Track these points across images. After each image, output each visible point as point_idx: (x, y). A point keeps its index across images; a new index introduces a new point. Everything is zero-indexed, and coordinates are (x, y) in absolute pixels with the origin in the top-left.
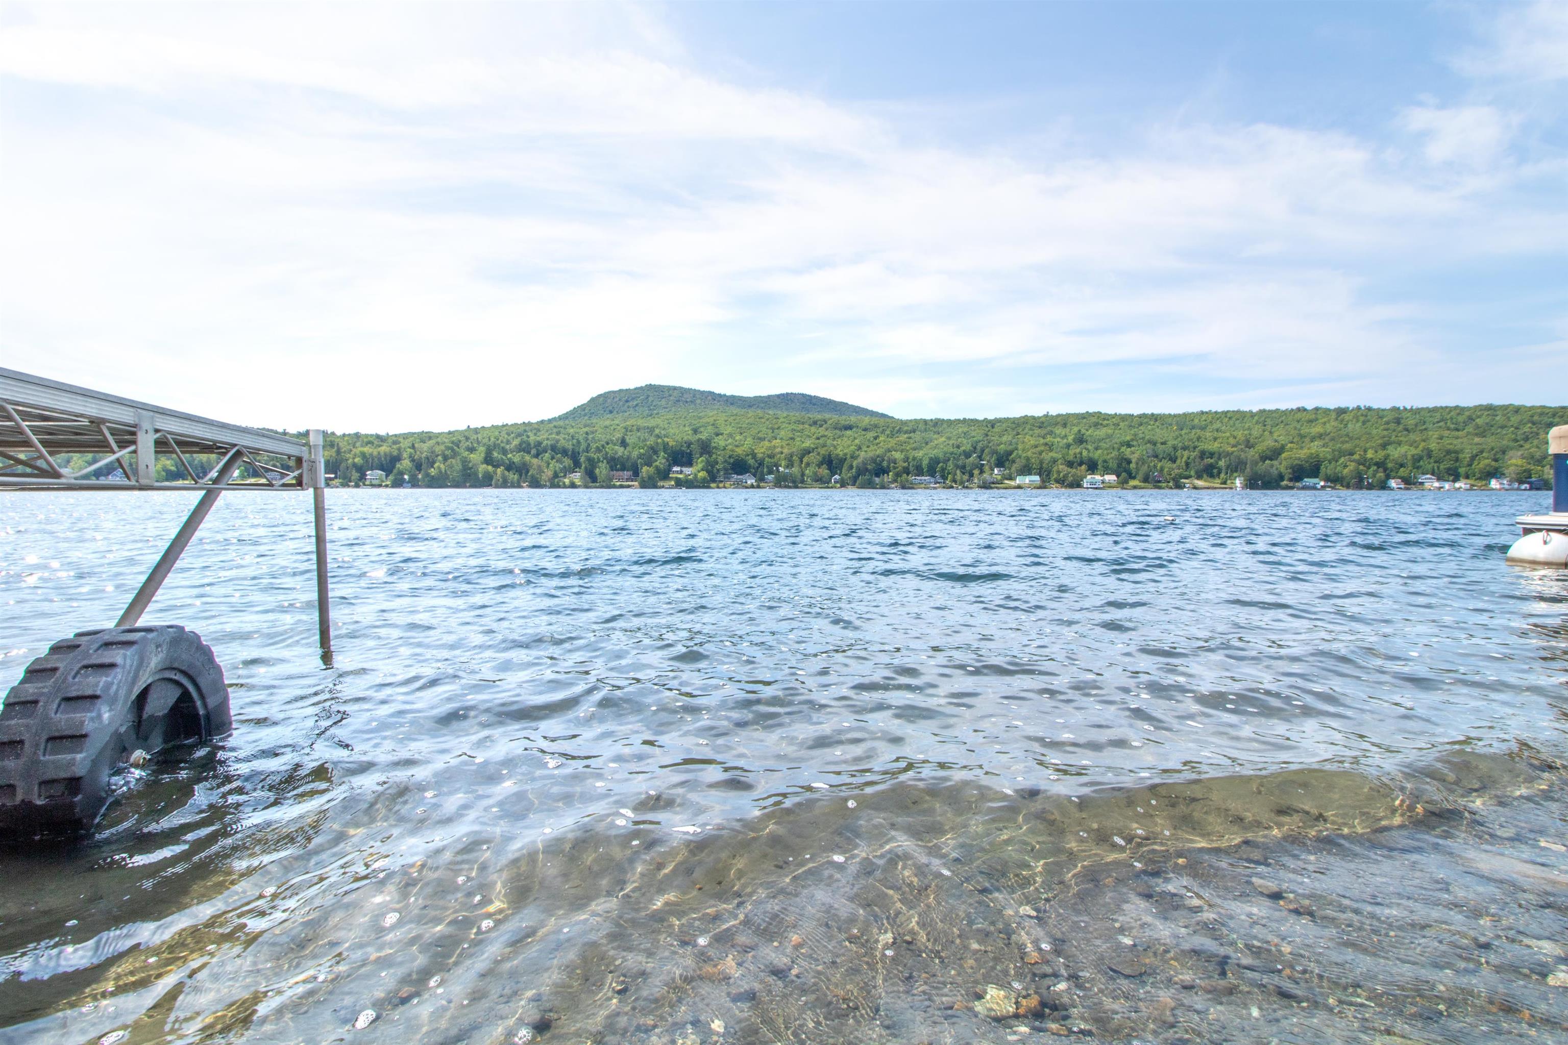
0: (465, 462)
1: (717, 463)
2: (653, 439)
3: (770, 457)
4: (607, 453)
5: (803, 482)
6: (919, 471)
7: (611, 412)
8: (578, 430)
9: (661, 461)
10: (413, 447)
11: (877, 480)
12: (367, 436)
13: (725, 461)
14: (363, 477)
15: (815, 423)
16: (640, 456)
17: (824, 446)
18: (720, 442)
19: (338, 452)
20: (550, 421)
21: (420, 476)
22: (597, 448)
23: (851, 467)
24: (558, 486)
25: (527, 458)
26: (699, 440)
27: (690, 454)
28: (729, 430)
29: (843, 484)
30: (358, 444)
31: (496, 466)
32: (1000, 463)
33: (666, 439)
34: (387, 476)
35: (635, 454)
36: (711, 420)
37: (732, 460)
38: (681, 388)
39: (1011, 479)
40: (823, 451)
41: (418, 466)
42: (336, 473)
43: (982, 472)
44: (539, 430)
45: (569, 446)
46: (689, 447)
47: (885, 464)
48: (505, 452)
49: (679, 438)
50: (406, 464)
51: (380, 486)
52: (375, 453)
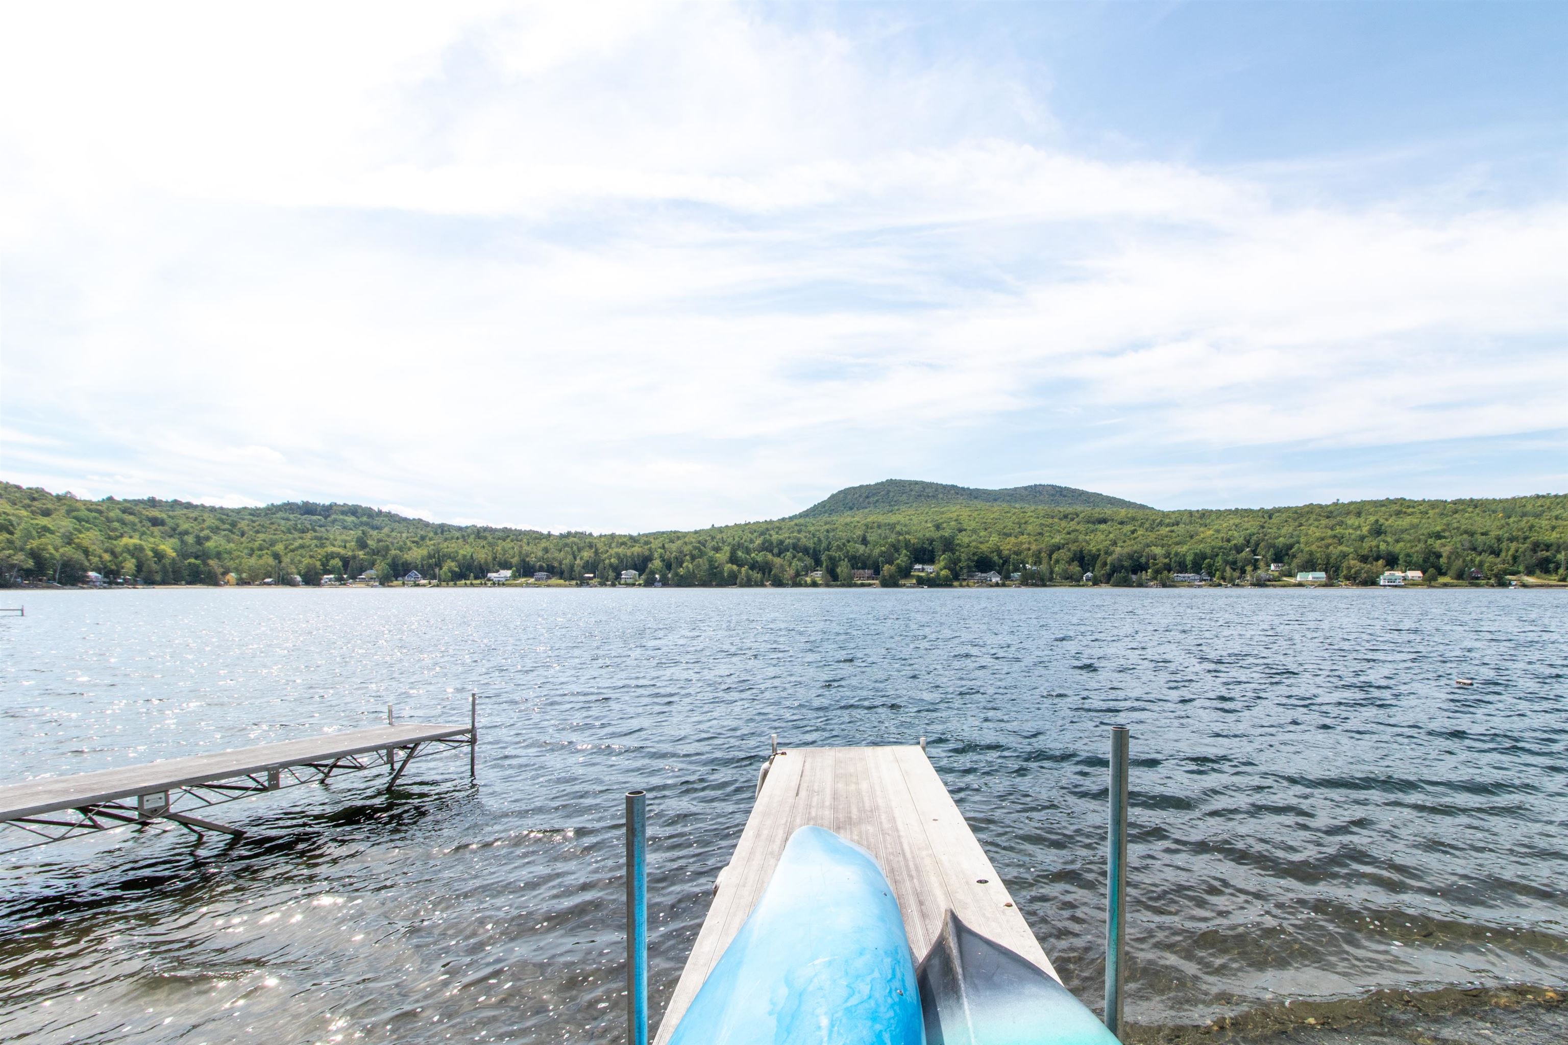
0: (711, 561)
1: (960, 561)
2: (894, 536)
3: (1016, 553)
4: (848, 552)
5: (1051, 579)
6: (1182, 568)
7: (851, 509)
8: (819, 526)
9: (902, 559)
10: (663, 547)
11: (1134, 577)
12: (620, 536)
13: (969, 559)
14: (618, 576)
15: (1066, 517)
16: (882, 554)
17: (1075, 541)
18: (963, 539)
19: (596, 553)
20: (791, 518)
21: (670, 576)
22: (838, 546)
23: (1105, 564)
24: (799, 585)
25: (770, 556)
26: (941, 537)
27: (932, 551)
28: (973, 525)
29: (1096, 582)
30: (613, 545)
31: (740, 566)
32: (1278, 559)
33: (907, 537)
34: (640, 575)
35: (876, 552)
36: (954, 515)
37: (976, 558)
38: (922, 482)
39: (1290, 575)
40: (1074, 547)
41: (669, 566)
42: (594, 573)
43: (1256, 568)
44: (780, 528)
45: (810, 544)
46: (931, 544)
47: (1143, 560)
48: (748, 551)
49: (920, 535)
50: (657, 563)
51: (633, 585)
52: (629, 554)
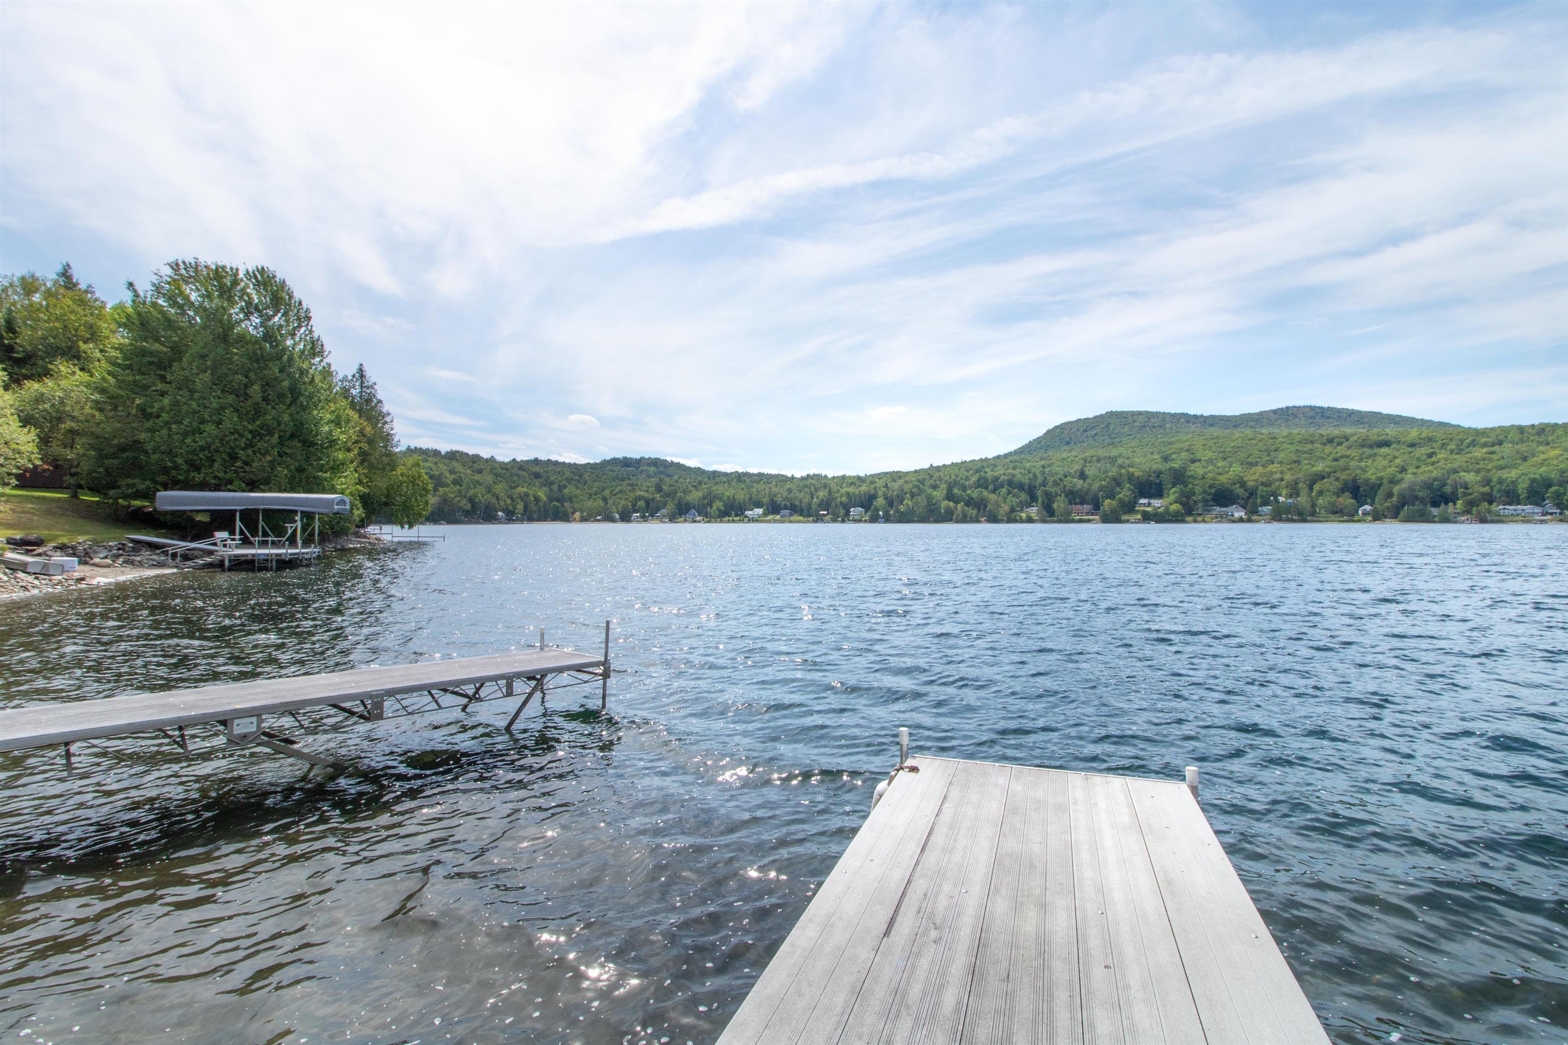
0: (929, 498)
1: (1194, 494)
2: (1115, 469)
3: (1264, 484)
4: (1065, 486)
5: (1313, 514)
6: (1512, 497)
7: (1068, 443)
8: (1035, 464)
9: (1125, 493)
10: (886, 486)
11: (1435, 511)
12: (850, 477)
13: (1205, 492)
14: (847, 513)
15: (1330, 441)
16: (1102, 489)
17: (1345, 469)
18: (1197, 469)
19: (830, 492)
20: (1006, 456)
21: (892, 512)
22: (1055, 481)
23: (1390, 495)
24: (1015, 521)
25: (985, 493)
26: (1170, 469)
27: (1160, 484)
28: (1209, 455)
29: (1377, 517)
30: (844, 485)
31: (957, 502)
33: (1130, 469)
34: (866, 512)
35: (1096, 486)
36: (1185, 445)
37: (1213, 491)
38: (1147, 412)
40: (1343, 476)
41: (890, 503)
42: (827, 510)
44: (995, 466)
45: (1026, 480)
46: (1158, 477)
47: (1448, 489)
48: (964, 488)
49: (1146, 467)
50: (880, 501)
51: (860, 521)
52: (857, 493)
